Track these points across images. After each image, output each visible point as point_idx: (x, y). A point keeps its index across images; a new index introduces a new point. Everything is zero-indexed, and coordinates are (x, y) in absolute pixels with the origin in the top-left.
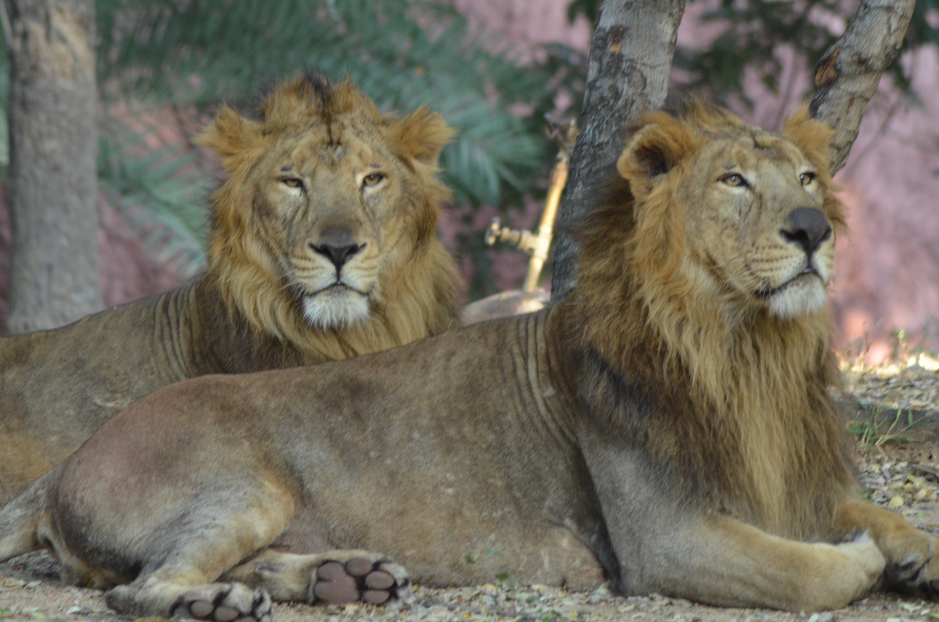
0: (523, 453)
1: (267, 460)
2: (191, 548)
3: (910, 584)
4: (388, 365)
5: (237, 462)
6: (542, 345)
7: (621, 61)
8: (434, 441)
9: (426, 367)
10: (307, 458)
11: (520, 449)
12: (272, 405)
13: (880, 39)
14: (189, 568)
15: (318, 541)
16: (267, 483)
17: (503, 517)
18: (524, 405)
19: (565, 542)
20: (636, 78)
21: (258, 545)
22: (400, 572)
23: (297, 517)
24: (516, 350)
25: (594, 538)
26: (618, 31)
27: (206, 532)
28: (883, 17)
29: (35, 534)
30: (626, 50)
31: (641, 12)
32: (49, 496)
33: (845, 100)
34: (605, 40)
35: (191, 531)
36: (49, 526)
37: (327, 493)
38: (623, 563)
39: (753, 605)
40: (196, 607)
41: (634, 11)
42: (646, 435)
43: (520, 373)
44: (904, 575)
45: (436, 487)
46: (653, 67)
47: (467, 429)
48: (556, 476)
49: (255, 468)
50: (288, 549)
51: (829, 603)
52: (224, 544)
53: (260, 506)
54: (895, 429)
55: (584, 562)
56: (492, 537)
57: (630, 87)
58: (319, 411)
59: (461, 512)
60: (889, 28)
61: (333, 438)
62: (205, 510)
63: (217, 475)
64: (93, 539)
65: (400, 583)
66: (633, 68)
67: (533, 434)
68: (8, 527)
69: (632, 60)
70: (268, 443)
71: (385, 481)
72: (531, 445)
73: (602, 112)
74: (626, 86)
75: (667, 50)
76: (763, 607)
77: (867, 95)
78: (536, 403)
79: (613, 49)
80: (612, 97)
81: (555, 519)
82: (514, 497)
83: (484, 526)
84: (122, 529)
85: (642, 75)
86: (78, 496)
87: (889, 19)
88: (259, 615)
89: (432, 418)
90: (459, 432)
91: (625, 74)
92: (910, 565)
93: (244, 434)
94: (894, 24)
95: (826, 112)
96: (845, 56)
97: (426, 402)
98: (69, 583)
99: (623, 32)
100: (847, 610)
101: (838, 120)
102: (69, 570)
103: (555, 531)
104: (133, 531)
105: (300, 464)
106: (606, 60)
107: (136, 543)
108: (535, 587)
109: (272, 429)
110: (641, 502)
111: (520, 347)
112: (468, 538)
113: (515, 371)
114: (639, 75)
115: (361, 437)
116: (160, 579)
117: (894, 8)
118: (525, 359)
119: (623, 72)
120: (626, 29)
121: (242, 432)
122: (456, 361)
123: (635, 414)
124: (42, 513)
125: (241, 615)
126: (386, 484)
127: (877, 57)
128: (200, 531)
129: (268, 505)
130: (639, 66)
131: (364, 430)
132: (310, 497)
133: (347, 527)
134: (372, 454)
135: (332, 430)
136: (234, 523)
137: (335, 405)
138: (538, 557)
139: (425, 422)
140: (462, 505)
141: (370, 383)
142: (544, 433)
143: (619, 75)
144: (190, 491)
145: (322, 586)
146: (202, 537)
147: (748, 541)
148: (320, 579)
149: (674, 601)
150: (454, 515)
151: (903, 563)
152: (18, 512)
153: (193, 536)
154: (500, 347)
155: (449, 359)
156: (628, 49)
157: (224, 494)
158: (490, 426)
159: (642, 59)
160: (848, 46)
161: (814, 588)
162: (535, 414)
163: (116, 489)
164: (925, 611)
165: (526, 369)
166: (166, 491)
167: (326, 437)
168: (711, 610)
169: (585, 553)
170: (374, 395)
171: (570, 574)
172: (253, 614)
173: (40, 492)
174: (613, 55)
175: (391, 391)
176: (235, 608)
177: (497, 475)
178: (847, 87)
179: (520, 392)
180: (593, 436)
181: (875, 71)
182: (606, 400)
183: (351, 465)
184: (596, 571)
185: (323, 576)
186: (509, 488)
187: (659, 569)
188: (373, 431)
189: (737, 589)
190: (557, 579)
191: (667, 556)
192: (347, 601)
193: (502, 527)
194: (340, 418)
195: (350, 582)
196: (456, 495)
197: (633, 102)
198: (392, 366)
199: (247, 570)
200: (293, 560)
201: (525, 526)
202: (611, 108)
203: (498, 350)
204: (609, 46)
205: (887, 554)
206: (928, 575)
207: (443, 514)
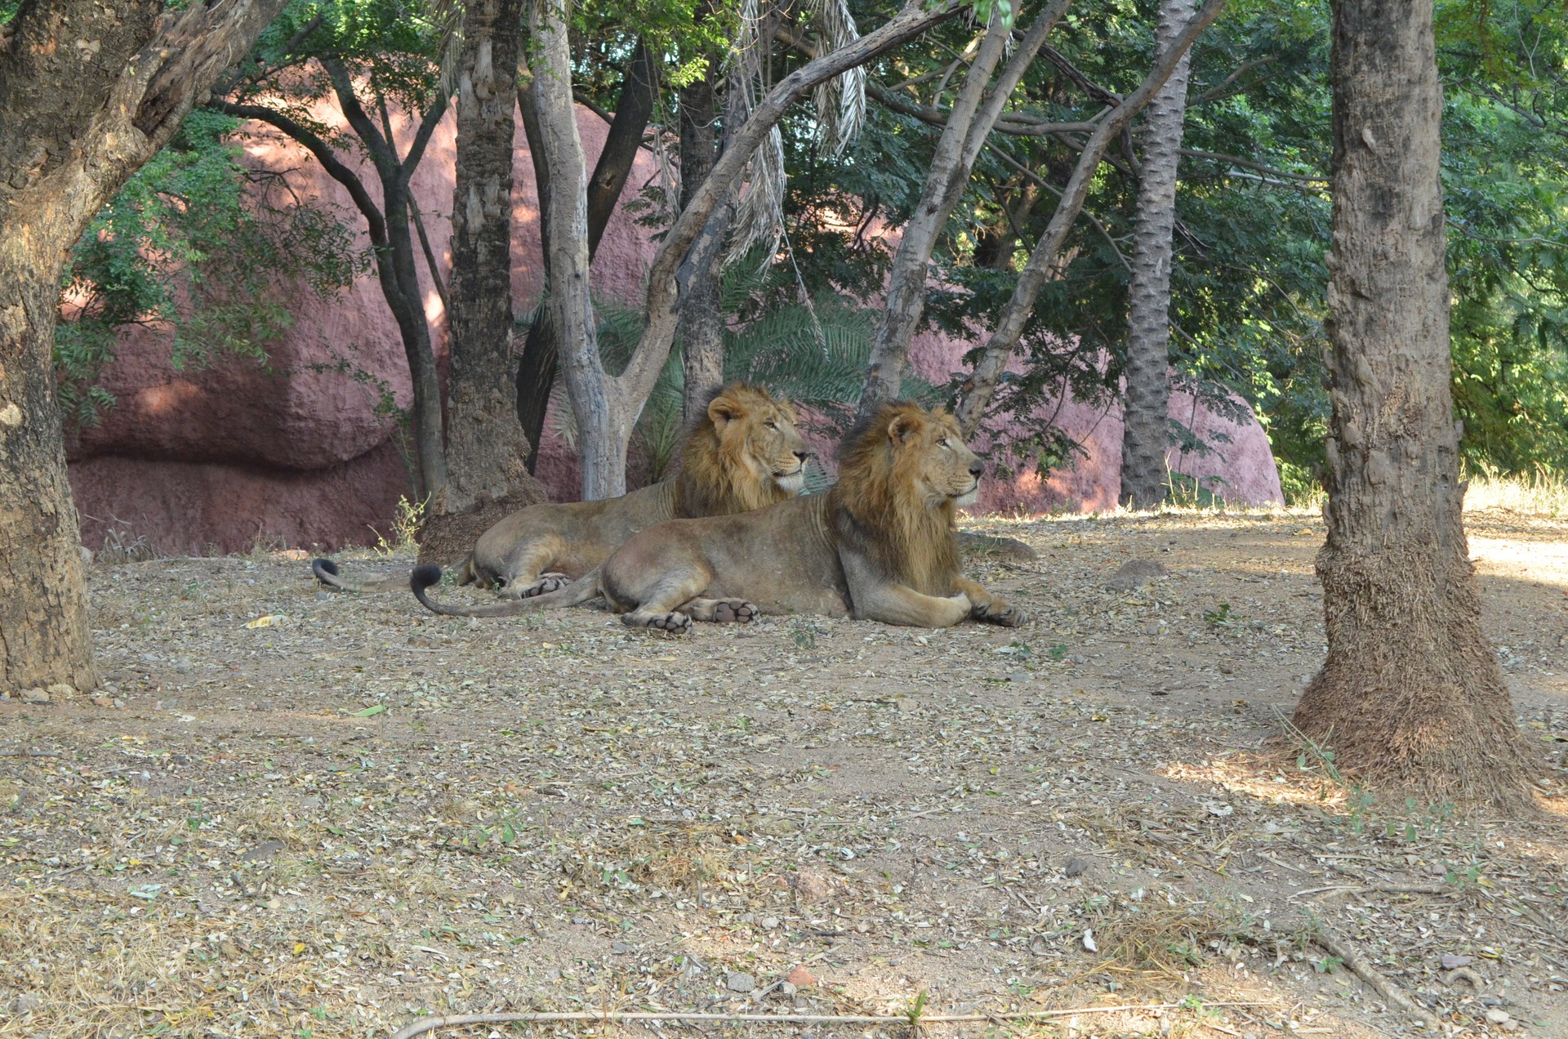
1: (699, 558)
3: (982, 616)
4: (755, 516)
5: (685, 558)
6: (822, 507)
7: (877, 379)
8: (773, 550)
10: (717, 557)
11: (812, 554)
12: (703, 533)
14: (658, 605)
15: (720, 593)
16: (698, 568)
17: (803, 584)
18: (814, 533)
19: (831, 595)
21: (691, 595)
22: (754, 608)
23: (711, 582)
24: (812, 509)
25: (843, 593)
26: (876, 365)
27: (668, 589)
29: (596, 589)
31: (887, 357)
32: (603, 572)
34: (870, 370)
35: (661, 588)
36: (602, 586)
37: (725, 573)
38: (855, 605)
39: (911, 625)
40: (657, 622)
41: (883, 357)
42: (866, 548)
43: (813, 519)
44: (979, 612)
45: (773, 571)
47: (788, 545)
48: (828, 565)
49: (693, 561)
50: (705, 597)
51: (945, 624)
52: (675, 595)
53: (694, 578)
55: (839, 604)
56: (798, 593)
57: (881, 391)
58: (723, 537)
59: (784, 582)
61: (729, 550)
62: (668, 579)
63: (675, 563)
64: (620, 591)
65: (753, 613)
67: (818, 547)
69: (882, 379)
70: (700, 550)
71: (751, 569)
72: (817, 551)
78: (819, 533)
79: (874, 374)
81: (826, 585)
82: (809, 575)
83: (795, 588)
84: (633, 587)
86: (615, 572)
88: (686, 627)
89: (773, 540)
90: (784, 546)
91: (879, 385)
92: (982, 607)
97: (770, 533)
102: (610, 605)
103: (827, 590)
104: (637, 588)
105: (714, 561)
106: (871, 378)
107: (638, 594)
109: (702, 545)
110: (863, 578)
112: (787, 593)
113: (810, 519)
114: (885, 385)
115: (741, 549)
116: (645, 609)
120: (880, 365)
121: (688, 545)
122: (785, 514)
123: (862, 538)
124: (599, 579)
125: (678, 626)
128: (665, 589)
129: (697, 577)
130: (885, 382)
131: (742, 546)
132: (717, 574)
133: (733, 589)
134: (745, 557)
135: (728, 546)
136: (681, 586)
137: (730, 535)
138: (819, 601)
139: (769, 542)
140: (785, 578)
141: (745, 524)
142: (822, 546)
143: (876, 386)
144: (663, 570)
145: (719, 614)
146: (666, 591)
147: (909, 596)
148: (718, 611)
150: (781, 583)
151: (979, 606)
152: (589, 579)
153: (662, 591)
154: (804, 508)
155: (782, 513)
156: (881, 374)
157: (677, 572)
158: (799, 543)
159: (887, 378)
161: (937, 617)
162: (819, 538)
163: (631, 569)
165: (816, 518)
166: (653, 570)
167: (725, 549)
169: (839, 601)
170: (748, 530)
171: (833, 610)
172: (683, 626)
173: (599, 570)
176: (675, 623)
177: (801, 565)
178: (977, 392)
179: (813, 527)
180: (844, 547)
182: (849, 531)
183: (736, 562)
184: (844, 608)
185: (719, 609)
186: (806, 571)
187: (870, 608)
188: (746, 546)
189: (906, 617)
190: (828, 612)
191: (874, 602)
192: (730, 621)
193: (803, 588)
194: (732, 541)
195: (731, 612)
196: (782, 574)
198: (758, 516)
199: (686, 607)
200: (707, 602)
201: (813, 588)
205: (973, 602)
206: (990, 612)
207: (777, 582)
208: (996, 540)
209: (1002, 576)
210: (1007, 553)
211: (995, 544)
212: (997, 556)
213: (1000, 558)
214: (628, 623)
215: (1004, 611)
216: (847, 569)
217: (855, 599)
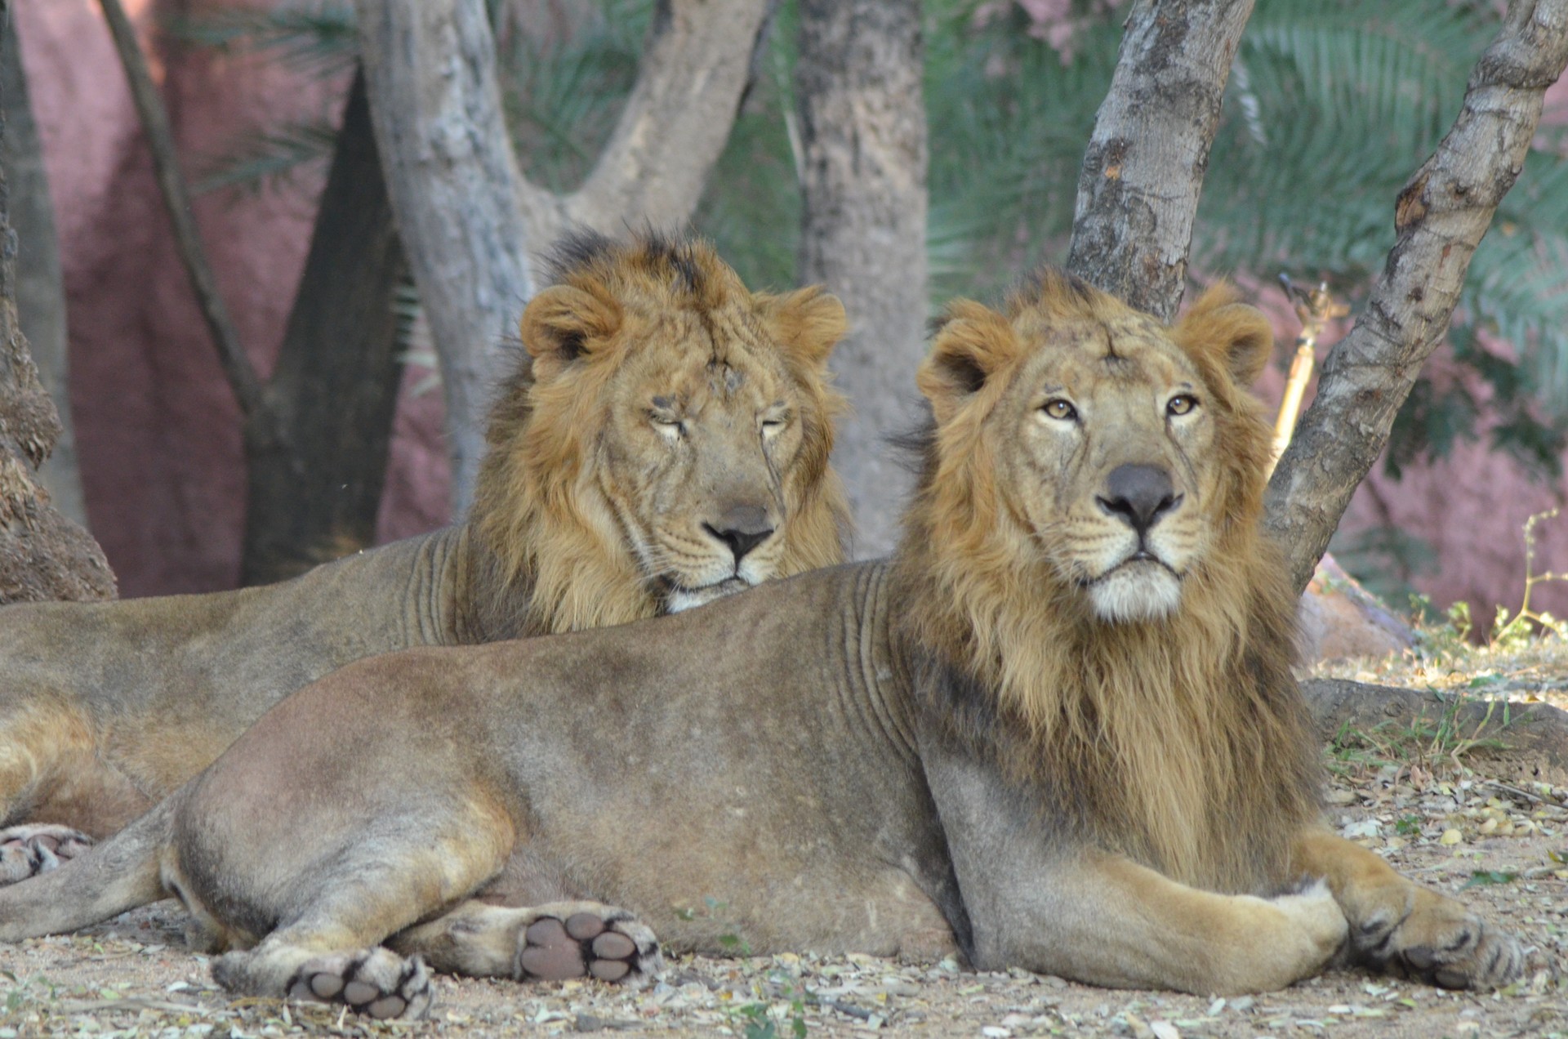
0: (848, 762)
1: (480, 771)
2: (341, 897)
3: (1377, 954)
5: (432, 773)
6: (882, 605)
7: (1121, 191)
8: (721, 741)
9: (723, 636)
10: (538, 765)
11: (843, 756)
12: (498, 691)
13: (1487, 159)
14: (334, 925)
15: (548, 887)
16: (472, 805)
17: (814, 852)
18: (851, 690)
19: (900, 891)
20: (1142, 215)
21: (447, 894)
22: (643, 934)
23: (517, 851)
24: (849, 611)
25: (940, 886)
26: (1118, 146)
27: (365, 874)
28: (1492, 126)
29: (157, 878)
30: (1129, 174)
31: (1152, 118)
32: (177, 820)
33: (1437, 248)
34: (1099, 160)
35: (344, 873)
36: (176, 865)
37: (563, 816)
38: (975, 923)
39: (1149, 985)
40: (318, 982)
41: (1141, 118)
42: (995, 748)
43: (850, 645)
44: (1367, 942)
45: (719, 806)
46: (1167, 200)
47: (770, 723)
48: (894, 797)
49: (458, 783)
50: (502, 900)
51: (1254, 984)
52: (390, 892)
53: (456, 838)
54: (1484, 730)
55: (925, 920)
56: (798, 881)
57: (1132, 228)
58: (562, 699)
59: (754, 844)
60: (1501, 143)
61: (577, 736)
62: (372, 843)
63: (401, 791)
64: (225, 885)
65: (642, 950)
66: (1138, 201)
67: (861, 734)
68: (120, 865)
69: (1136, 190)
70: (484, 745)
71: (646, 798)
72: (858, 751)
73: (1091, 266)
74: (1125, 227)
75: (1191, 174)
76: (1163, 988)
77: (1470, 241)
78: (866, 690)
79: (1109, 172)
80: (1106, 244)
81: (889, 856)
82: (833, 823)
83: (787, 864)
84: (262, 868)
85: (1151, 212)
86: (209, 820)
87: (1500, 131)
88: (408, 995)
89: (722, 707)
90: (758, 727)
91: (1125, 210)
92: (1377, 926)
93: (450, 733)
94: (1509, 137)
95: (1409, 266)
96: (1436, 184)
97: (716, 684)
98: (197, 949)
99: (1124, 148)
100: (1284, 994)
101: (1427, 277)
102: (197, 928)
103: (888, 875)
104: (275, 872)
105: (528, 775)
106: (1099, 189)
107: (277, 890)
108: (852, 957)
109: (493, 725)
110: (993, 837)
111: (855, 608)
112: (763, 881)
113: (843, 641)
114: (1146, 210)
115: (618, 735)
116: (286, 941)
117: (1508, 113)
118: (859, 625)
119: (1123, 207)
120: (1131, 143)
121: (448, 729)
122: (765, 626)
124: (166, 846)
125: (382, 995)
126: (647, 803)
127: (1483, 186)
128: (358, 872)
129: (468, 836)
130: (1145, 198)
131: (624, 725)
132: (539, 821)
133: (589, 866)
134: (631, 759)
135: (578, 724)
136: (410, 862)
137: (588, 689)
138: (863, 910)
139: (710, 712)
140: (756, 833)
141: (643, 657)
142: (876, 734)
143: (1117, 211)
144: (359, 814)
145: (532, 952)
146: (360, 881)
147: (1141, 890)
148: (530, 944)
149: (1041, 979)
150: (744, 847)
151: (1368, 924)
152: (136, 844)
153: (347, 879)
154: (826, 611)
155: (755, 624)
157: (404, 819)
158: (803, 720)
159: (1151, 187)
160: (1442, 169)
162: (864, 705)
163: (260, 810)
164: (1394, 995)
165: (858, 640)
166: (329, 814)
167: (568, 735)
168: (1090, 993)
169: (928, 908)
170: (645, 675)
171: (905, 940)
172: (398, 993)
173: (167, 815)
174: (1109, 181)
175: (670, 668)
176: (373, 984)
177: (810, 791)
178: (1438, 228)
179: (847, 668)
181: (1481, 206)
183: (600, 776)
184: (939, 932)
185: (535, 939)
186: (825, 811)
187: (1020, 932)
188: (636, 727)
189: (1125, 960)
190: (887, 946)
191: (1029, 912)
192: (565, 978)
193: (812, 866)
194: (592, 709)
195: (572, 948)
196: (748, 819)
197: (1135, 250)
198: (678, 634)
199: (432, 932)
200: (498, 916)
201: (845, 866)
202: (1104, 260)
203: (825, 610)
204: (1103, 170)
205: (1349, 910)
206: (1401, 941)
207: (729, 846)
208: (1491, 708)
209: (1491, 825)
210: (1526, 751)
211: (1489, 721)
212: (1495, 763)
213: (1501, 768)
214: (232, 984)
215: (1445, 938)
217: (976, 905)
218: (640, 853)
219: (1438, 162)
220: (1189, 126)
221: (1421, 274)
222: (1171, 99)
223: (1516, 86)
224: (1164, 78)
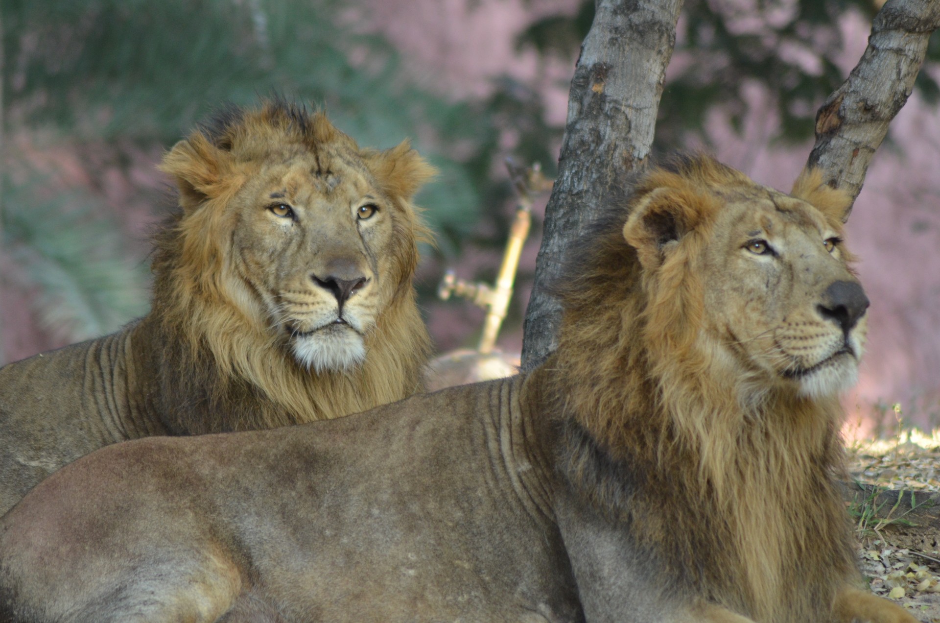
0: (495, 533)
1: (213, 532)
4: (346, 432)
5: (179, 533)
6: (516, 415)
7: (604, 102)
8: (395, 518)
10: (256, 533)
11: (490, 530)
12: (220, 475)
13: (888, 85)
16: (212, 557)
17: (469, 602)
18: (496, 479)
20: (620, 121)
23: (243, 595)
24: (487, 419)
26: (602, 68)
27: (144, 609)
28: (892, 60)
31: (627, 48)
33: (849, 150)
34: (586, 78)
35: (127, 608)
37: (277, 571)
41: (619, 48)
42: (630, 517)
43: (492, 445)
45: (396, 568)
46: (638, 110)
47: (431, 506)
48: (532, 559)
49: (199, 541)
53: (204, 582)
54: (895, 513)
57: (613, 130)
58: (271, 485)
59: (422, 596)
60: (899, 73)
61: (285, 514)
62: (143, 585)
63: (157, 546)
66: (617, 110)
67: (506, 512)
69: (616, 101)
70: (214, 515)
71: (340, 561)
72: (503, 525)
73: (582, 158)
74: (608, 130)
75: (655, 91)
77: (873, 145)
78: (509, 479)
79: (595, 88)
80: (593, 142)
81: (527, 604)
82: (483, 580)
83: (448, 610)
84: (52, 602)
85: (627, 118)
86: (4, 565)
87: (898, 64)
89: (394, 493)
90: (423, 508)
91: (608, 116)
93: (188, 505)
94: (904, 68)
95: (827, 162)
96: (849, 102)
97: (387, 476)
99: (606, 70)
101: (841, 172)
103: (527, 617)
104: (63, 605)
105: (249, 540)
106: (587, 100)
109: (219, 502)
111: (492, 417)
113: (486, 442)
114: (623, 117)
115: (316, 514)
117: (904, 51)
118: (497, 428)
119: (606, 115)
120: (612, 67)
121: (186, 501)
122: (420, 430)
123: (618, 493)
126: (342, 564)
127: (885, 105)
128: (138, 607)
129: (212, 581)
130: (623, 108)
131: (319, 506)
132: (259, 574)
133: (298, 609)
134: (328, 532)
135: (284, 506)
136: (174, 600)
137: (287, 478)
139: (385, 497)
140: (424, 588)
141: (327, 452)
142: (518, 512)
143: (602, 117)
144: (127, 563)
146: (140, 614)
150: (415, 598)
153: (130, 612)
154: (469, 417)
155: (413, 429)
156: (611, 89)
157: (165, 567)
158: (458, 502)
159: (627, 100)
160: (854, 92)
162: (508, 491)
165: (498, 441)
166: (101, 562)
167: (278, 513)
174: (595, 94)
175: (349, 462)
177: (465, 557)
178: (850, 135)
179: (492, 465)
180: (571, 514)
181: (882, 120)
182: (586, 477)
186: (477, 571)
188: (329, 507)
193: (467, 612)
194: (294, 493)
196: (418, 578)
197: (616, 147)
198: (351, 434)
201: (493, 612)
202: (592, 153)
203: (468, 418)
204: (590, 86)
207: (404, 597)
208: (901, 495)
209: (925, 584)
210: (927, 528)
211: (899, 505)
212: (903, 537)
213: (908, 540)
216: (579, 566)
218: (336, 601)
219: (850, 86)
220: (653, 54)
221: (836, 169)
222: (642, 34)
223: (910, 31)
224: (636, 18)
